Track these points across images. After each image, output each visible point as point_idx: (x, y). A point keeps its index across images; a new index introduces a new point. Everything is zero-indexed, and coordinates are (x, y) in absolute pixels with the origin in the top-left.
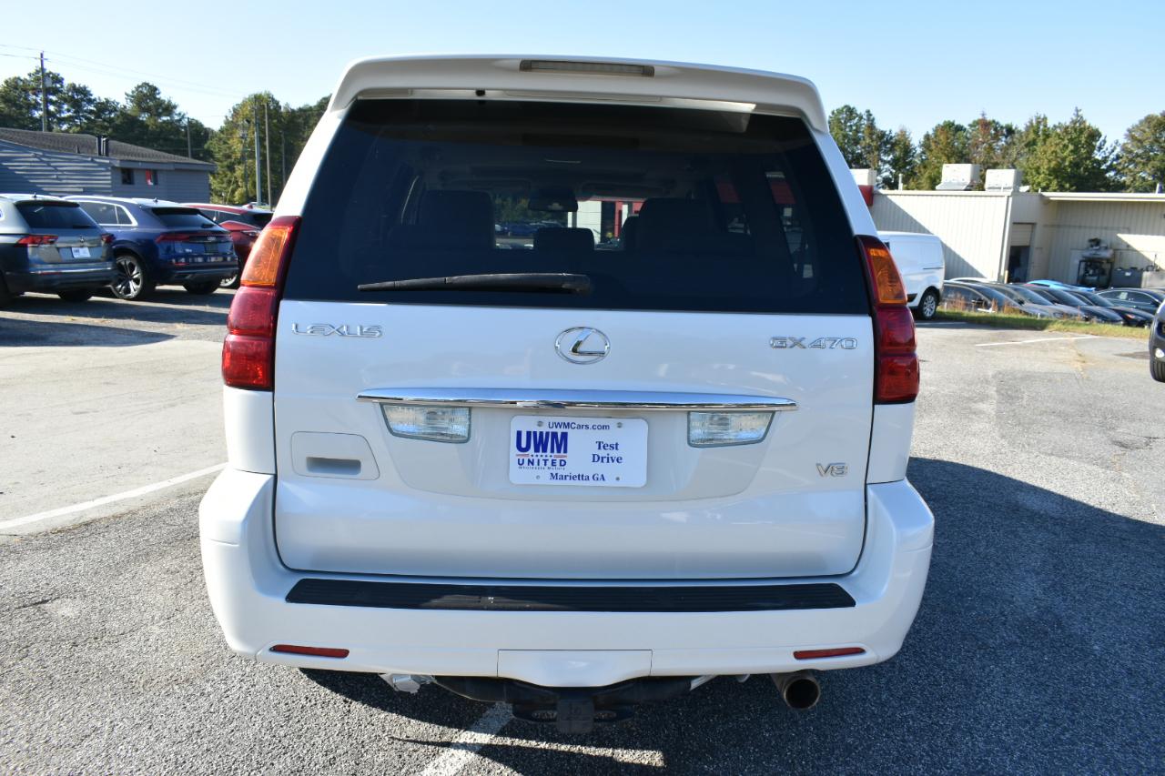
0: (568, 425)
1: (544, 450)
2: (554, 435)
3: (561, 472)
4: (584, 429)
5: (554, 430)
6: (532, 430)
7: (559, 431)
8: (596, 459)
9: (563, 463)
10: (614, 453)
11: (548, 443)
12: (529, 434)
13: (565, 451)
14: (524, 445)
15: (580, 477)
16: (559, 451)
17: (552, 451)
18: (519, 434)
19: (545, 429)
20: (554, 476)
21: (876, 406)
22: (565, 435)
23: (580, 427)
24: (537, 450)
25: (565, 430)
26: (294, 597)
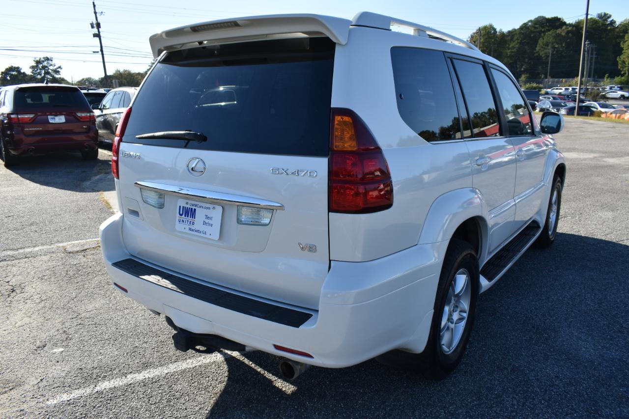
0: (196, 206)
1: (188, 217)
2: (192, 209)
3: (193, 228)
4: (201, 208)
5: (192, 207)
6: (184, 206)
7: (193, 208)
8: (205, 223)
9: (193, 224)
10: (210, 222)
11: (189, 213)
12: (183, 207)
13: (195, 218)
14: (181, 213)
15: (198, 231)
16: (192, 218)
17: (190, 217)
18: (180, 207)
19: (188, 206)
20: (190, 229)
21: (330, 213)
22: (195, 210)
23: (200, 207)
24: (185, 216)
25: (195, 208)
26: (117, 265)
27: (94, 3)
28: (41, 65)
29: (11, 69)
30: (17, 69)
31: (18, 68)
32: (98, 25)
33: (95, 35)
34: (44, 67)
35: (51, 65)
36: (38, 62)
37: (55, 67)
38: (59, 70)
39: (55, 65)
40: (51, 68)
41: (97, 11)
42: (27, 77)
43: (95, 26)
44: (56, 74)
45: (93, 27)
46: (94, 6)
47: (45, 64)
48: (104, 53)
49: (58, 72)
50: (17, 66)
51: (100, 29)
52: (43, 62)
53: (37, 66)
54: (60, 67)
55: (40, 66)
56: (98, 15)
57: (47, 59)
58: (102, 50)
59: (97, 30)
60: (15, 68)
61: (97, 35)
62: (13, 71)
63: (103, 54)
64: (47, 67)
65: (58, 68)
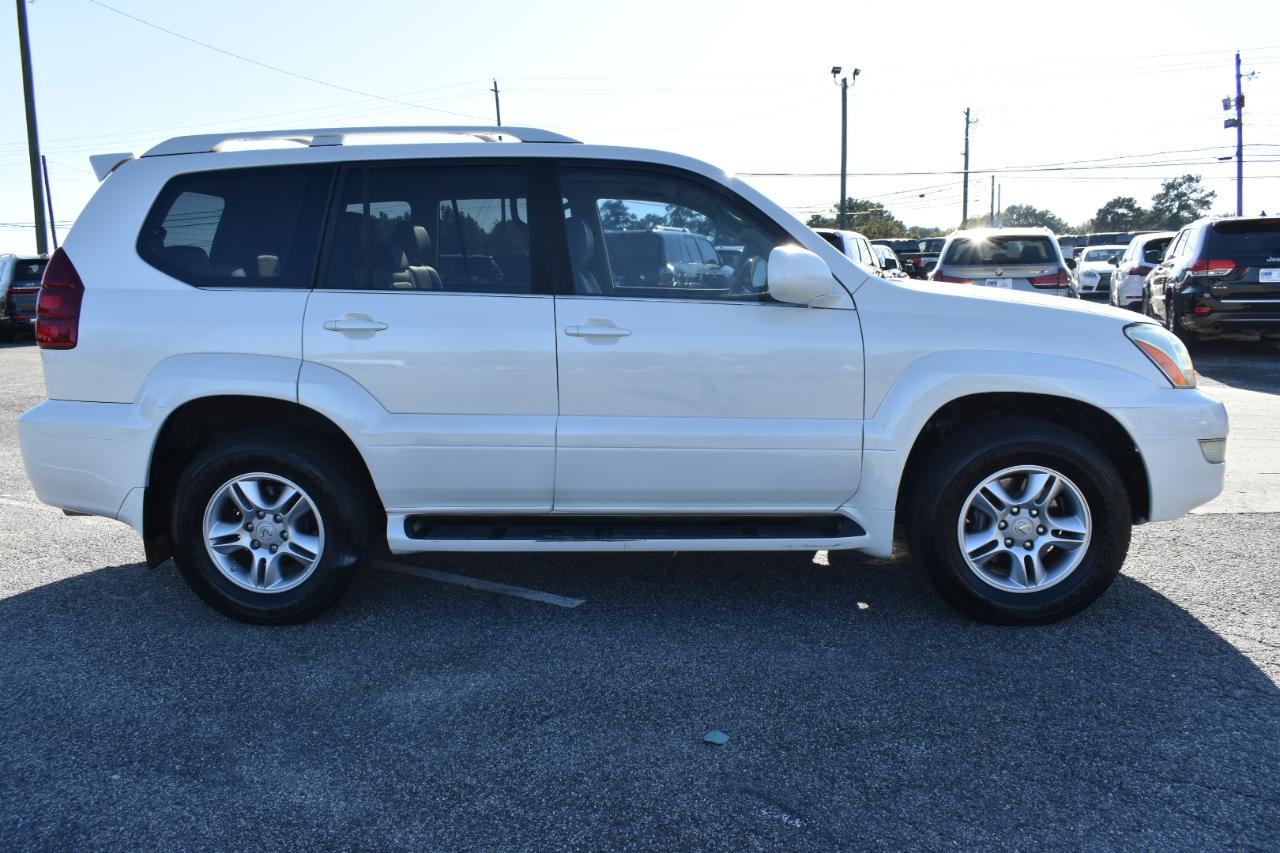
27: (1238, 56)
28: (1175, 192)
29: (1118, 203)
30: (1128, 203)
31: (1130, 200)
32: (1240, 101)
33: (1229, 124)
34: (1179, 196)
35: (1195, 191)
36: (1170, 187)
37: (1203, 195)
38: (1210, 199)
39: (1202, 191)
40: (1194, 196)
41: (1241, 72)
42: (1142, 217)
43: (1233, 103)
44: (1202, 207)
45: (1227, 106)
46: (1238, 62)
47: (1183, 189)
48: (1244, 159)
49: (1207, 203)
50: (1127, 197)
51: (1243, 110)
52: (1180, 185)
53: (1166, 194)
54: (1212, 194)
55: (1173, 193)
56: (1242, 80)
57: (1190, 179)
58: (1239, 154)
59: (1236, 112)
60: (1124, 200)
61: (1236, 123)
62: (1120, 207)
63: (1240, 162)
64: (1185, 195)
65: (1207, 196)
